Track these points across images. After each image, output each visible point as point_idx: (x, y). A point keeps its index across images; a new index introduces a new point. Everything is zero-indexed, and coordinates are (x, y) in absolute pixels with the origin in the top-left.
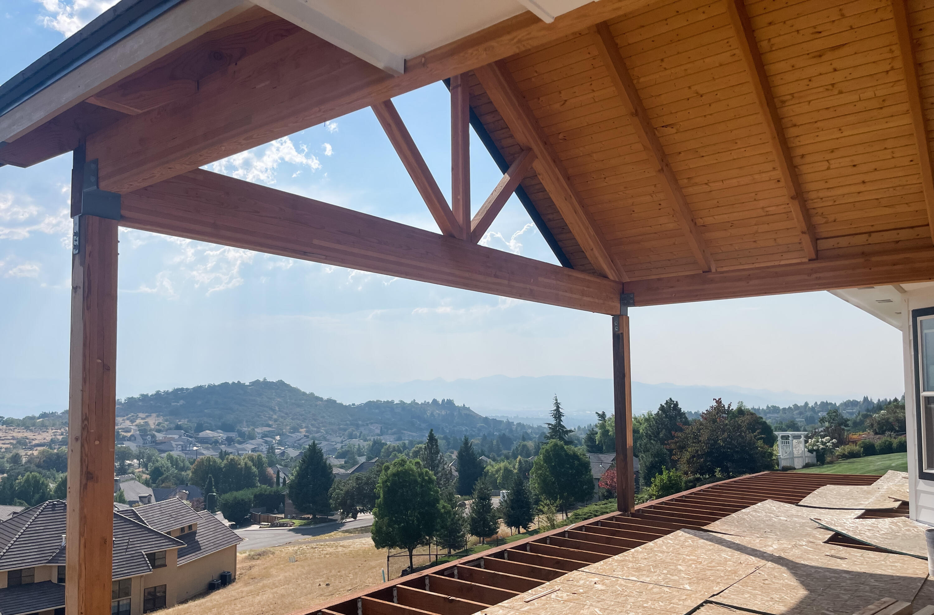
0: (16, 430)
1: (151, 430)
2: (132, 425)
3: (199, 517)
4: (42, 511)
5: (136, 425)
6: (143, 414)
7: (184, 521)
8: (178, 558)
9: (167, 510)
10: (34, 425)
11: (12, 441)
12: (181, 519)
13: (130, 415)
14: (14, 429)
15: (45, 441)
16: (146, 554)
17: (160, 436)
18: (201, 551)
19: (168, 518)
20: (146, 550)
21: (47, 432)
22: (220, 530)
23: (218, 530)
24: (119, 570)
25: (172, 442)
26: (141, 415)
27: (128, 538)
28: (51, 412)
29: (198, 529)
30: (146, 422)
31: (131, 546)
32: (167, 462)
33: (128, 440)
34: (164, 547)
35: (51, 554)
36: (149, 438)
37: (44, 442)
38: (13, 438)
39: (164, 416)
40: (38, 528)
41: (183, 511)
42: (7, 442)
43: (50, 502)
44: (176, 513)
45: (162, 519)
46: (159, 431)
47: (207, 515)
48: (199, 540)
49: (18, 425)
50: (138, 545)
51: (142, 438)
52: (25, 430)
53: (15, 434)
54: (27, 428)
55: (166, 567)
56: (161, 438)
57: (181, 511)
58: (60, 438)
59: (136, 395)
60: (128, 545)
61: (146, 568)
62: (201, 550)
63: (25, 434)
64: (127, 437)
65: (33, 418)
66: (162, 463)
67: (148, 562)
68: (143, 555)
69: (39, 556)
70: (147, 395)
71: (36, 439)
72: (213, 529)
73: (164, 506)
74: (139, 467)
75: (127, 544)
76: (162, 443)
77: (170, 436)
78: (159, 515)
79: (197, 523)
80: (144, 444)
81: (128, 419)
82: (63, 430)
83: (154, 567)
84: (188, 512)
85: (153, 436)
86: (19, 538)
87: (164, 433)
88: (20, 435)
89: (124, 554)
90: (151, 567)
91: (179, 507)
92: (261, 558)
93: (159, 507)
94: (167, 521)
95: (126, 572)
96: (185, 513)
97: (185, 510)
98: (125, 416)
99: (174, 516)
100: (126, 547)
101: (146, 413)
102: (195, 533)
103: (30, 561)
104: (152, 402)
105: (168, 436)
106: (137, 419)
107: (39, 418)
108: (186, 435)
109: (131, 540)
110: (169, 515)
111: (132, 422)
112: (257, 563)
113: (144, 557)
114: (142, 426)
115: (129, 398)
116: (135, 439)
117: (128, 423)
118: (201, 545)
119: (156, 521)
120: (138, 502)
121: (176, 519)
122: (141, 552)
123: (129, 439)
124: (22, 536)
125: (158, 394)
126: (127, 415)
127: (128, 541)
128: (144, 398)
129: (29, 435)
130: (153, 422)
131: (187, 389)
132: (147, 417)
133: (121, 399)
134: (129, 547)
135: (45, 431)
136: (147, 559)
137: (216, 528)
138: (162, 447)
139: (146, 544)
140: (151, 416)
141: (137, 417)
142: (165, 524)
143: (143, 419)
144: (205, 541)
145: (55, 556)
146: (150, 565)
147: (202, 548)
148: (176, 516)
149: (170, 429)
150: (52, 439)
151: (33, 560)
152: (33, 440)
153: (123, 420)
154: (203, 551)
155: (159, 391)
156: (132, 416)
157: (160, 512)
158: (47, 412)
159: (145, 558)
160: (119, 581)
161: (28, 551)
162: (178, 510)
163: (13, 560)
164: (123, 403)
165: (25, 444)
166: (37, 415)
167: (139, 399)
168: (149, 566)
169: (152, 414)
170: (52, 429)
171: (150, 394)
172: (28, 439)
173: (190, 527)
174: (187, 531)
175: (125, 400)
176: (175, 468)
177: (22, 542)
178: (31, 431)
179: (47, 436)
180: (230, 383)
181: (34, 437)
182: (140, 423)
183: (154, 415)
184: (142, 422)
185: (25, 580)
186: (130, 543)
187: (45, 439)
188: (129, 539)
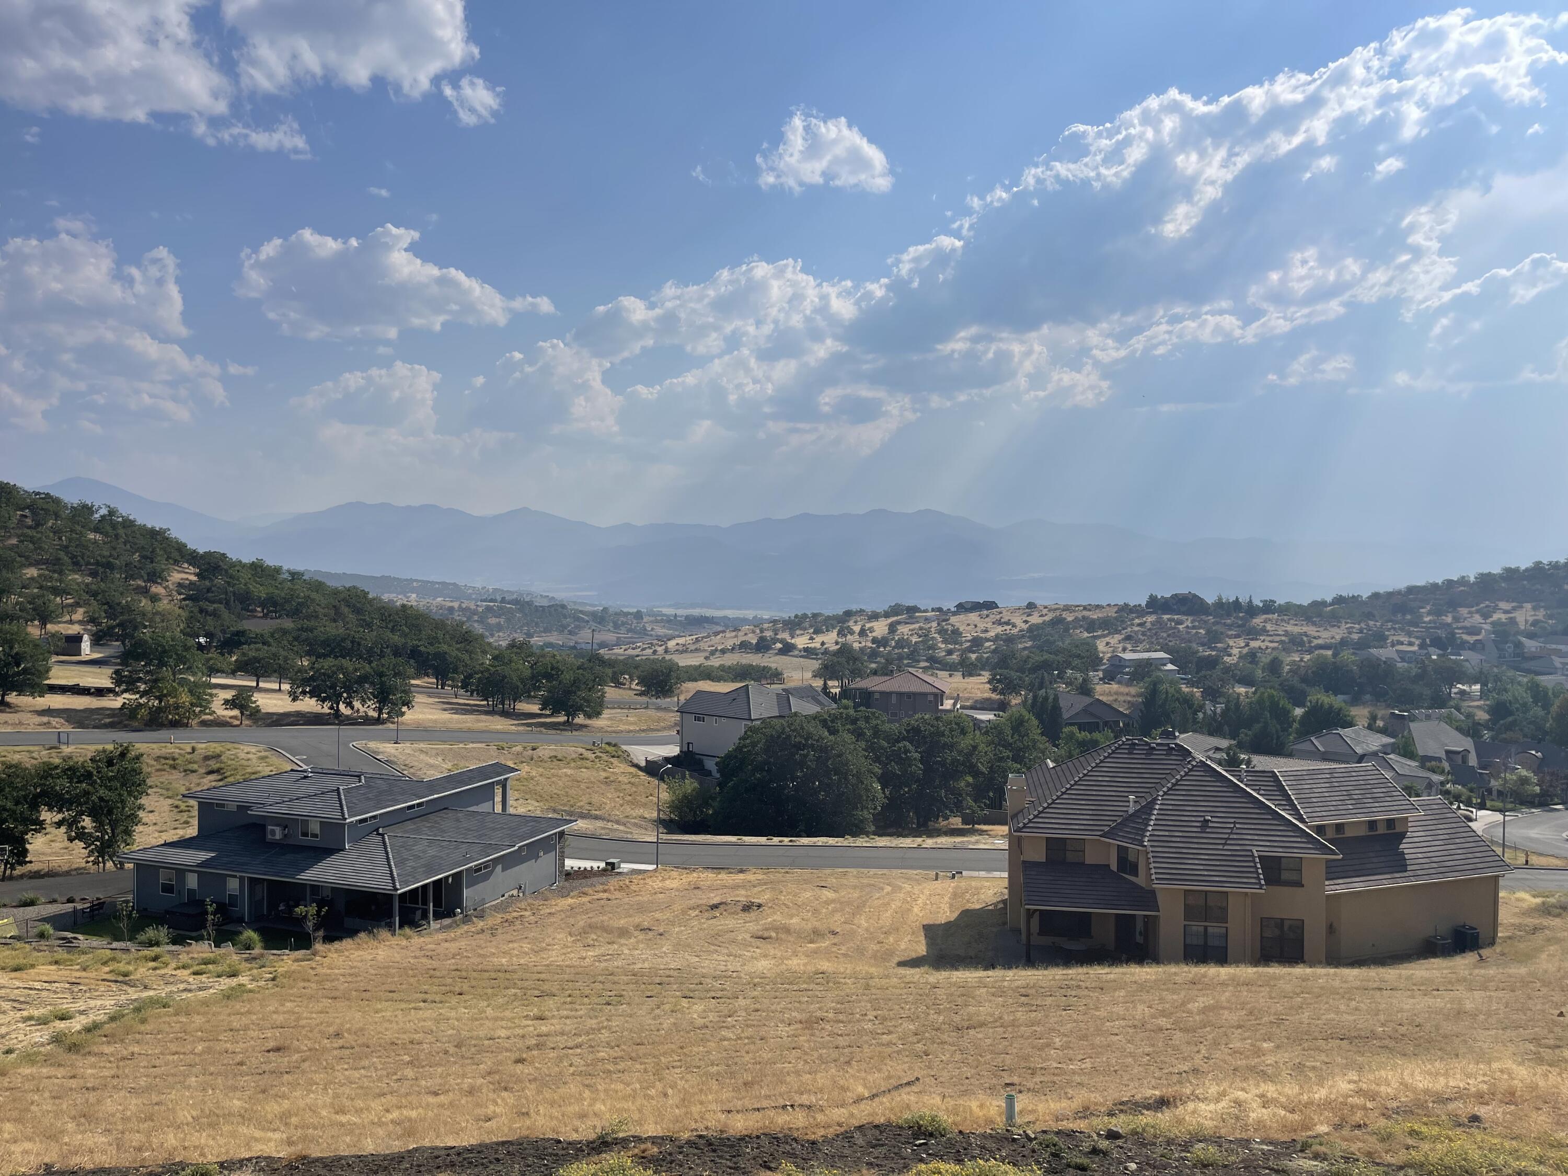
0: (1292, 622)
1: (1518, 633)
2: (1485, 623)
3: (1411, 807)
4: (1113, 752)
5: (1492, 623)
6: (1507, 604)
7: (1374, 810)
8: (1327, 879)
9: (1345, 784)
10: (1320, 615)
11: (1283, 638)
12: (1368, 805)
13: (1482, 605)
14: (1289, 620)
15: (1333, 641)
16: (1259, 857)
17: (1531, 645)
18: (1406, 874)
19: (1341, 798)
20: (1260, 849)
21: (1339, 627)
22: (1462, 840)
23: (1458, 841)
24: (1206, 873)
25: (1553, 657)
26: (1503, 605)
27: (1232, 820)
28: (1351, 595)
29: (1410, 830)
30: (1511, 618)
31: (1235, 836)
32: (1525, 695)
33: (1469, 649)
34: (1295, 851)
35: (1110, 823)
36: (1509, 647)
37: (1331, 643)
38: (1287, 633)
39: (1546, 608)
40: (1100, 779)
41: (1379, 790)
42: (1278, 638)
43: (1127, 740)
44: (1362, 792)
45: (1329, 799)
46: (1531, 636)
47: (1440, 807)
48: (1406, 851)
49: (1296, 615)
50: (1249, 837)
51: (1497, 647)
52: (1304, 623)
53: (1290, 628)
54: (1309, 620)
55: (1301, 889)
56: (1533, 649)
57: (1375, 791)
58: (1355, 637)
59: (1496, 570)
60: (1231, 833)
61: (1253, 881)
62: (1406, 871)
63: (1305, 629)
64: (1468, 642)
65: (1323, 603)
66: (1514, 695)
67: (1260, 871)
68: (1253, 856)
69: (1091, 823)
70: (1517, 570)
71: (1319, 637)
72: (1447, 837)
73: (1341, 775)
74: (1481, 698)
75: (1229, 831)
76: (1533, 658)
77: (1554, 646)
78: (1324, 790)
79: (1407, 818)
80: (1500, 657)
81: (1477, 612)
82: (1363, 625)
83: (1269, 882)
84: (1390, 794)
85: (1519, 645)
86: (1070, 789)
87: (1542, 639)
88: (1296, 630)
89: (1221, 847)
90: (1263, 882)
91: (1371, 782)
92: (1564, 914)
93: (1328, 776)
94: (1339, 803)
95: (1217, 879)
96: (1382, 795)
97: (1384, 790)
98: (1472, 607)
99: (1355, 797)
100: (1226, 836)
101: (1512, 602)
102: (1402, 835)
103: (1077, 827)
104: (1525, 582)
105: (1548, 646)
106: (1495, 612)
107: (1331, 605)
109: (1237, 826)
110: (1345, 793)
111: (1486, 616)
112: (1552, 923)
113: (1254, 861)
114: (1503, 624)
115: (1482, 574)
116: (1483, 648)
117: (1477, 618)
118: (1408, 862)
119: (1314, 800)
120: (1439, 759)
121: (1358, 802)
122: (1251, 851)
123: (1473, 647)
124: (1076, 787)
125: (1538, 566)
126: (1477, 605)
127: (1232, 826)
128: (1511, 574)
129: (1311, 630)
130: (1525, 616)
132: (1514, 609)
133: (1469, 576)
134: (1231, 837)
135: (1335, 626)
136: (1259, 866)
137: (1452, 836)
138: (1532, 665)
139: (1264, 838)
140: (1522, 607)
141: (1496, 609)
142: (1332, 808)
143: (1506, 612)
144: (1420, 856)
145: (1113, 828)
146: (1261, 876)
147: (1409, 868)
148: (1360, 797)
149: (1554, 633)
150: (1342, 639)
151: (1083, 827)
152: (1315, 638)
153: (1470, 613)
154: (1410, 873)
155: (1541, 563)
156: (1487, 606)
157: (1327, 785)
158: (1344, 594)
159: (1255, 863)
160: (1206, 892)
161: (1078, 812)
162: (1369, 787)
163: (1053, 821)
164: (1471, 583)
165: (1302, 644)
166: (1329, 599)
167: (1501, 576)
168: (1259, 879)
169: (1525, 605)
170: (1346, 623)
171: (1523, 568)
172: (1307, 636)
173: (1390, 823)
174: (1382, 830)
175: (1476, 578)
176: (1542, 706)
177: (1074, 797)
178: (1314, 624)
179: (1336, 634)
181: (1317, 634)
182: (1500, 619)
183: (1528, 606)
184: (1503, 617)
185: (1071, 857)
186: (1235, 831)
187: (1333, 638)
188: (1234, 823)
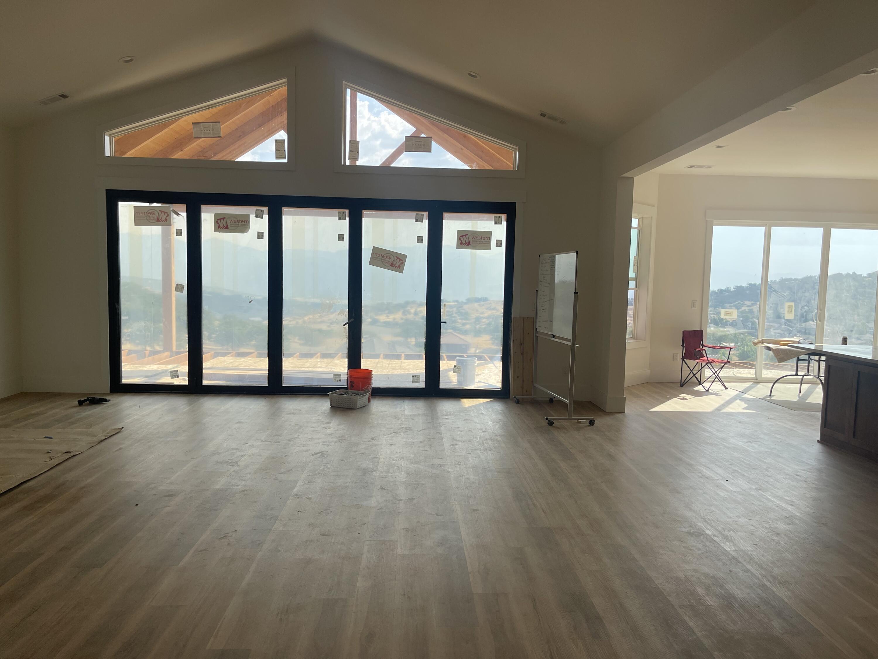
13: (737, 303)
26: (748, 303)
30: (751, 310)
51: (743, 324)
59: (744, 285)
81: (734, 306)
98: (731, 304)
101: (752, 301)
106: (743, 306)
108: (787, 325)
115: (737, 286)
116: (736, 325)
126: (734, 302)
131: (796, 280)
132: (752, 305)
133: (730, 288)
141: (743, 305)
143: (748, 306)
156: (739, 303)
164: (732, 291)
167: (747, 287)
180: (843, 274)
182: (745, 310)
